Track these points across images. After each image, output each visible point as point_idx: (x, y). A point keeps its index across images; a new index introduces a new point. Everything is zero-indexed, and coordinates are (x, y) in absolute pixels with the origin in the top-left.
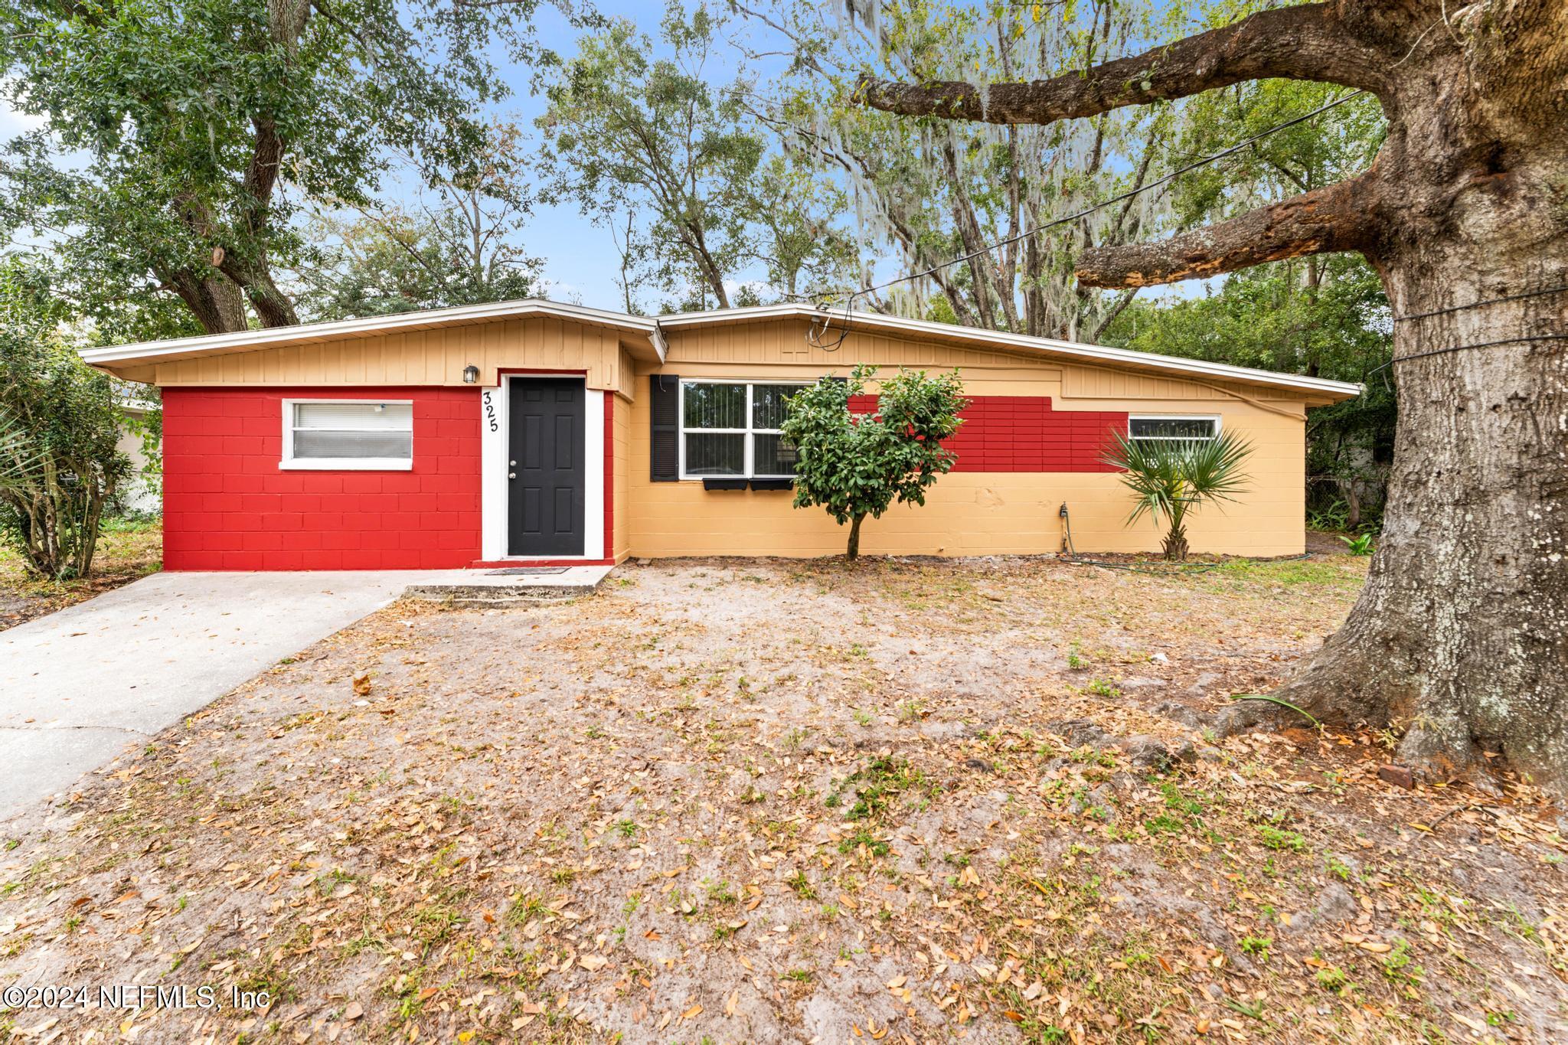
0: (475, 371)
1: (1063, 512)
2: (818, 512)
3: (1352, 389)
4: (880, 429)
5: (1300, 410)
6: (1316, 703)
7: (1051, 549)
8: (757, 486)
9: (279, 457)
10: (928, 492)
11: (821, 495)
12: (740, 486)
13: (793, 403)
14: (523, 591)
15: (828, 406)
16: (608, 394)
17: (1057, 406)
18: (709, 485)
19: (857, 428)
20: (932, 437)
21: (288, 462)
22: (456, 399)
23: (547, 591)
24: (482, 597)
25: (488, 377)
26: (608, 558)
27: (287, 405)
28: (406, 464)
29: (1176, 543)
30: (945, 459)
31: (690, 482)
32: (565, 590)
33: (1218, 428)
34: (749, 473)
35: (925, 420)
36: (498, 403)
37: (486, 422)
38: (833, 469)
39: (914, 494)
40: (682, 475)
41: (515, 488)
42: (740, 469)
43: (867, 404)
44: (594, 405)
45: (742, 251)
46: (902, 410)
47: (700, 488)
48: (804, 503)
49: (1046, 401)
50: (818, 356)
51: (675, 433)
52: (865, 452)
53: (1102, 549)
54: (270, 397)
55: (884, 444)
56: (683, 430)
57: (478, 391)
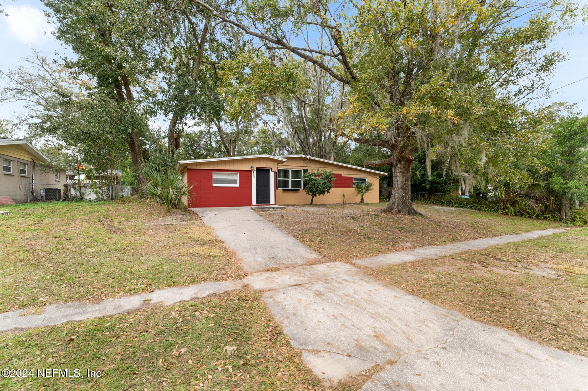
0: (251, 167)
1: (344, 195)
3: (386, 174)
5: (378, 177)
7: (342, 202)
8: (292, 190)
9: (212, 184)
12: (289, 190)
14: (262, 208)
16: (275, 172)
17: (343, 175)
18: (284, 190)
21: (214, 185)
22: (247, 173)
24: (267, 209)
25: (253, 168)
26: (276, 204)
27: (213, 173)
28: (238, 185)
29: (362, 200)
32: (269, 208)
33: (367, 180)
34: (290, 188)
36: (254, 173)
37: (253, 177)
40: (278, 188)
41: (257, 190)
42: (288, 187)
44: (272, 174)
47: (281, 191)
49: (341, 175)
50: (303, 165)
53: (350, 202)
54: (210, 171)
56: (278, 179)
57: (251, 171)
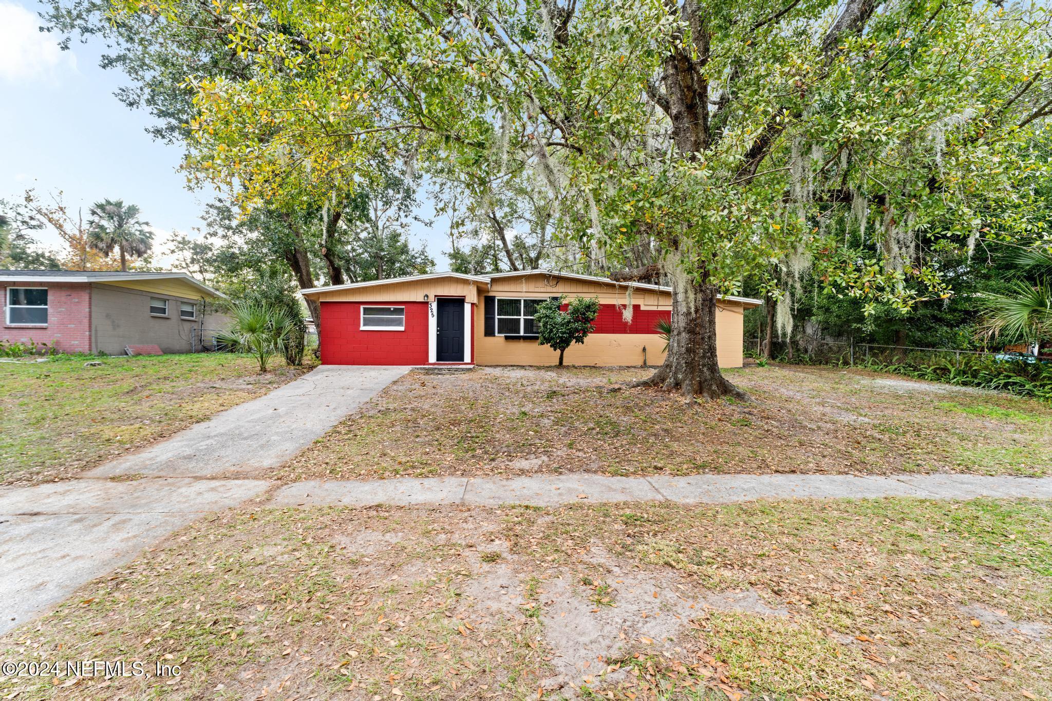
0: (427, 296)
1: (644, 349)
2: (547, 346)
4: (569, 317)
5: (741, 310)
6: (653, 381)
7: (640, 363)
8: (525, 338)
9: (359, 326)
10: (585, 339)
11: (547, 340)
12: (519, 338)
13: (538, 307)
14: (449, 370)
15: (551, 309)
16: (473, 304)
17: (643, 308)
18: (508, 338)
19: (561, 317)
20: (587, 320)
21: (362, 328)
22: (420, 306)
23: (457, 370)
25: (432, 298)
26: (472, 362)
27: (362, 307)
28: (402, 328)
30: (591, 327)
31: (499, 337)
32: (463, 370)
34: (522, 333)
35: (584, 314)
36: (434, 306)
37: (430, 314)
38: (551, 331)
39: (580, 340)
40: (496, 334)
41: (439, 338)
43: (565, 307)
44: (467, 308)
45: (516, 216)
46: (576, 311)
47: (503, 339)
48: (542, 344)
49: (638, 307)
50: (549, 289)
51: (494, 318)
52: (562, 325)
54: (356, 305)
55: (569, 322)
56: (497, 317)
57: (427, 303)
